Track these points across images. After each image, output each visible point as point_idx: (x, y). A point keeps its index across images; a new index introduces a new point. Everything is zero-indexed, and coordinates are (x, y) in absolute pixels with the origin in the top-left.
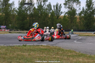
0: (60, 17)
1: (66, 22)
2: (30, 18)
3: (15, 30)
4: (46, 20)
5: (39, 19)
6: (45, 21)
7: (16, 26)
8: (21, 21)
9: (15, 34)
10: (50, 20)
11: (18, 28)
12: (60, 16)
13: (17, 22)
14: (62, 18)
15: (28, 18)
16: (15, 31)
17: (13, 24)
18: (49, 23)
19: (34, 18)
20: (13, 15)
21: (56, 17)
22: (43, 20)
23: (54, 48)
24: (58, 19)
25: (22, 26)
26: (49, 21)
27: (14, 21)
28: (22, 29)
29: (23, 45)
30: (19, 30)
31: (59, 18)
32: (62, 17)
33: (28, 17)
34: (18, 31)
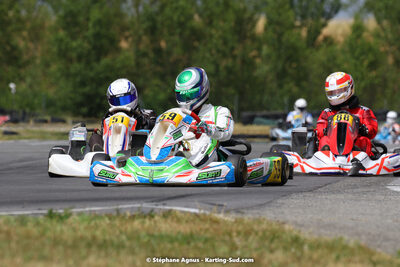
0: (326, 31)
1: (366, 63)
2: (138, 41)
3: (40, 118)
4: (236, 52)
5: (196, 44)
6: (234, 57)
7: (51, 93)
8: (79, 58)
9: (36, 143)
10: (265, 49)
11: (64, 109)
12: (325, 25)
13: (54, 68)
14: (341, 39)
15: (124, 44)
16: (46, 121)
17: (29, 80)
18: (257, 73)
19: (163, 44)
20: (29, 25)
21: (304, 33)
22: (218, 51)
23: (240, 228)
24: (318, 48)
25: (87, 89)
26: (258, 61)
27: (38, 61)
28: (84, 110)
29: (51, 215)
30: (69, 119)
31: (321, 38)
32: (343, 35)
33: (127, 33)
34: (64, 121)
